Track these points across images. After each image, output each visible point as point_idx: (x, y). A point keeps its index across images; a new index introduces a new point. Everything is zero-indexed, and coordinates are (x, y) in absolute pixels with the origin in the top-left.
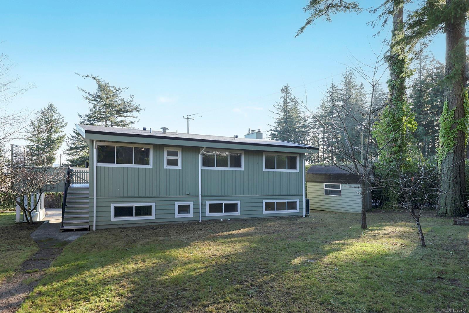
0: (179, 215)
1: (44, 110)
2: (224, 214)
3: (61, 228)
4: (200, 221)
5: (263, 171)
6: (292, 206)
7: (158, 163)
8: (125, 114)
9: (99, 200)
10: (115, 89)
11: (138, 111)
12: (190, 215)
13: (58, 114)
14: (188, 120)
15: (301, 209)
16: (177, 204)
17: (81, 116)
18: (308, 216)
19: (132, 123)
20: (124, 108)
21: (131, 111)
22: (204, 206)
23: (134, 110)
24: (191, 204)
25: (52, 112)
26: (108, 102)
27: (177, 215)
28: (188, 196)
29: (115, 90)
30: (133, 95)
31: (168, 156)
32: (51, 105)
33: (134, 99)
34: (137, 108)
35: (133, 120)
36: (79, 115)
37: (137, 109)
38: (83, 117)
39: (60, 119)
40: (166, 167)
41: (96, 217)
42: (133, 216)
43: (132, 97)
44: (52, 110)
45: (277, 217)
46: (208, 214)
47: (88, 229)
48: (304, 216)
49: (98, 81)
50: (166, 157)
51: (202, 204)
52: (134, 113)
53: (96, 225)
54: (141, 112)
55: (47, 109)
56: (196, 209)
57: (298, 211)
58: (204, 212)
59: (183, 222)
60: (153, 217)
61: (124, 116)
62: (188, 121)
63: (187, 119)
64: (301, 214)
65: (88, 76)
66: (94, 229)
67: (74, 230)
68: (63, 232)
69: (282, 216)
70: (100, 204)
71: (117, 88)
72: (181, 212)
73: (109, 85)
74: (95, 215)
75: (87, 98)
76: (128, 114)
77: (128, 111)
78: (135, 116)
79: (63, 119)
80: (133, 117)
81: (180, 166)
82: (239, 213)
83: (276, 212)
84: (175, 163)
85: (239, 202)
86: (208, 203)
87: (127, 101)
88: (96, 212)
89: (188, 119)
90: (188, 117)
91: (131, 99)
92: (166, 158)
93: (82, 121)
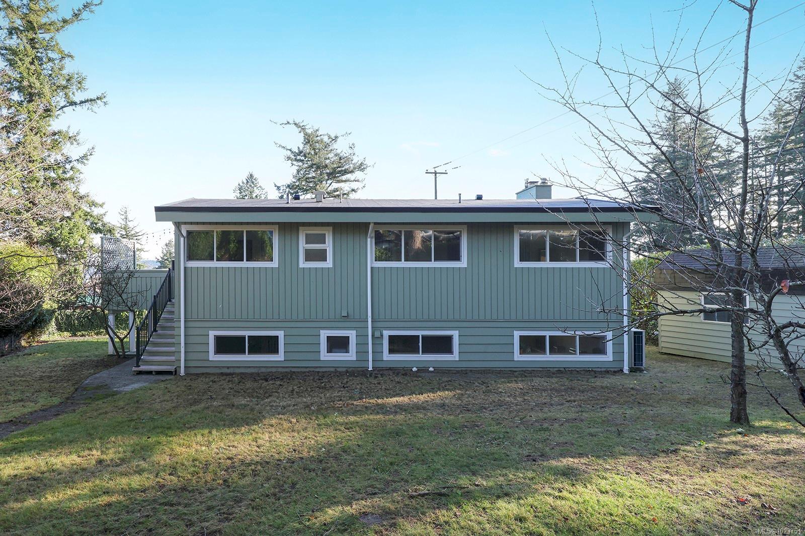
0: (327, 356)
1: (241, 184)
2: (421, 357)
3: (134, 369)
4: (370, 369)
5: (515, 266)
6: (594, 345)
7: (289, 257)
8: (344, 178)
9: (191, 324)
10: (329, 137)
11: (363, 170)
12: (351, 356)
13: (259, 188)
14: (436, 175)
15: (618, 352)
16: (324, 334)
17: (278, 188)
18: (641, 371)
19: (353, 190)
20: (339, 167)
21: (352, 172)
22: (377, 339)
23: (357, 170)
24: (352, 335)
25: (253, 186)
26: (316, 160)
27: (325, 355)
28: (346, 319)
29: (330, 140)
30: (353, 144)
31: (306, 243)
32: (251, 175)
33: (356, 150)
34: (361, 164)
35: (354, 185)
36: (276, 186)
37: (361, 167)
38: (282, 188)
39: (262, 196)
40: (303, 264)
41: (185, 352)
42: (245, 353)
43: (353, 147)
44: (253, 182)
45: (551, 369)
46: (387, 356)
47: (174, 373)
48: (626, 369)
49: (303, 129)
50: (303, 245)
51: (373, 336)
52: (358, 174)
53: (185, 367)
54: (367, 171)
55: (245, 182)
56: (362, 344)
57: (609, 357)
58: (377, 352)
59: (336, 370)
60: (280, 357)
61: (342, 181)
62: (436, 178)
63: (434, 174)
64: (617, 365)
65: (288, 123)
66: (182, 372)
67: (154, 373)
68: (137, 374)
69: (564, 368)
70: (191, 332)
71: (333, 136)
72: (333, 350)
73: (319, 133)
74: (183, 350)
75: (289, 158)
76: (348, 176)
77: (346, 172)
78: (360, 180)
79: (266, 194)
80: (358, 181)
81: (329, 263)
82: (455, 356)
83: (547, 358)
84: (320, 256)
85: (455, 334)
86: (387, 333)
87: (345, 155)
88: (185, 344)
89: (436, 173)
90: (436, 169)
91: (350, 151)
92: (304, 247)
93: (280, 195)
